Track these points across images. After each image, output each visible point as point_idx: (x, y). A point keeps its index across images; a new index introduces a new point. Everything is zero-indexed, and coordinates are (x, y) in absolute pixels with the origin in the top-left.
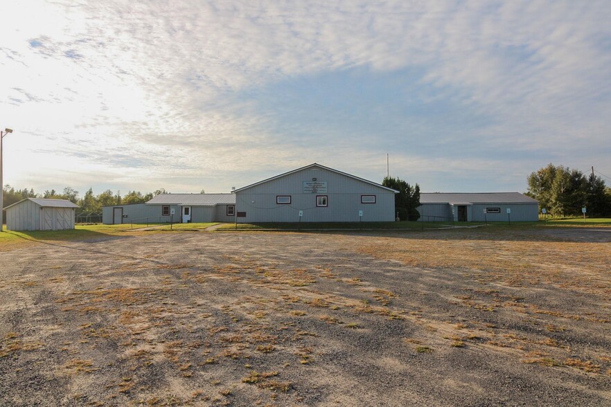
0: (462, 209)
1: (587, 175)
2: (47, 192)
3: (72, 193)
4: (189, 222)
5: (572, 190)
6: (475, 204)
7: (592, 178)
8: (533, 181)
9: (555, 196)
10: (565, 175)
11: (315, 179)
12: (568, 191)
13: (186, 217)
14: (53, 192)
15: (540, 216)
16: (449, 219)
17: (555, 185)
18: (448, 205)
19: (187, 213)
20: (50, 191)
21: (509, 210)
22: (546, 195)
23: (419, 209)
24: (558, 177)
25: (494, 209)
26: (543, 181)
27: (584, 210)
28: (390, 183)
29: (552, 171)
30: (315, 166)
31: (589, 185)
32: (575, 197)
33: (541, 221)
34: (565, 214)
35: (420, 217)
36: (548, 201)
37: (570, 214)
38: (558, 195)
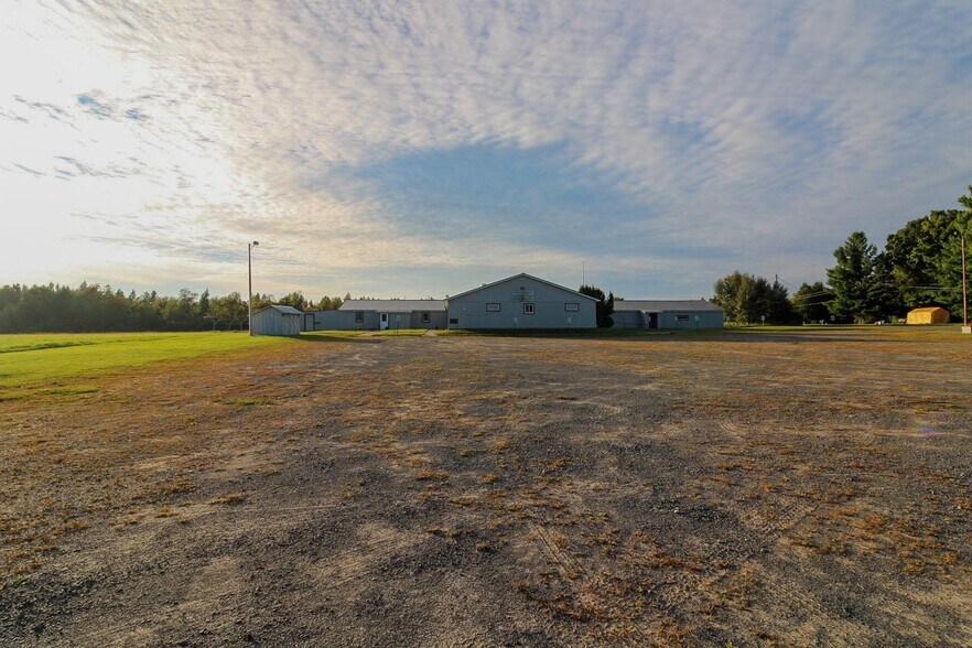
0: (654, 316)
1: (771, 283)
2: (147, 294)
3: (190, 296)
4: (387, 328)
5: (757, 298)
6: (665, 312)
7: (776, 286)
8: (719, 287)
9: (740, 303)
10: (751, 282)
11: (522, 288)
12: (753, 299)
13: (384, 324)
14: (154, 293)
15: (726, 324)
16: (640, 325)
17: (740, 293)
18: (639, 312)
19: (384, 319)
20: (150, 293)
21: (697, 318)
22: (732, 303)
23: (612, 316)
24: (744, 284)
25: (683, 316)
26: (729, 288)
27: (763, 318)
28: (586, 291)
29: (738, 278)
30: (523, 276)
31: (773, 293)
32: (759, 305)
33: (726, 329)
34: (749, 321)
35: (613, 323)
36: (733, 308)
37: (754, 322)
38: (744, 303)
